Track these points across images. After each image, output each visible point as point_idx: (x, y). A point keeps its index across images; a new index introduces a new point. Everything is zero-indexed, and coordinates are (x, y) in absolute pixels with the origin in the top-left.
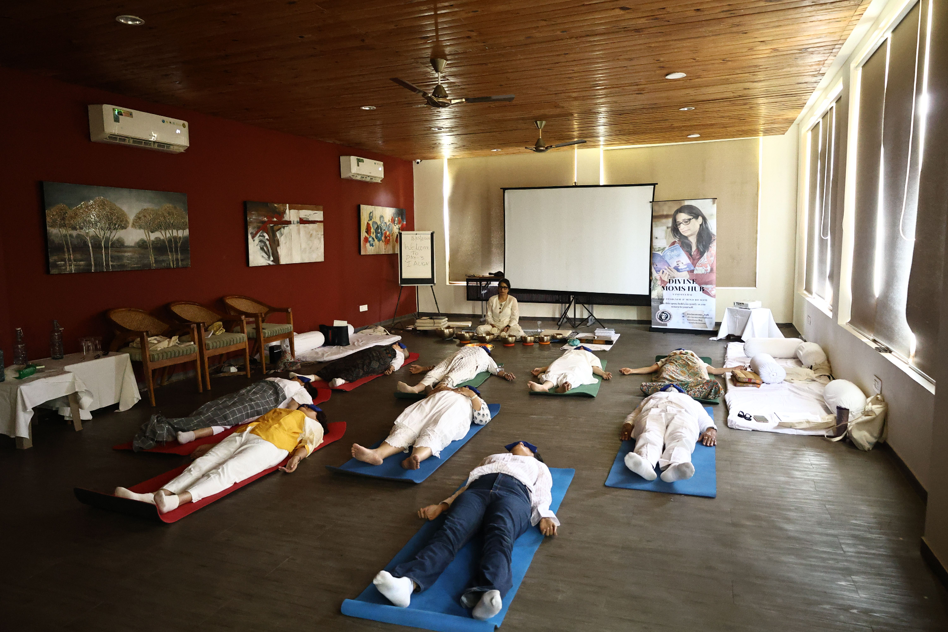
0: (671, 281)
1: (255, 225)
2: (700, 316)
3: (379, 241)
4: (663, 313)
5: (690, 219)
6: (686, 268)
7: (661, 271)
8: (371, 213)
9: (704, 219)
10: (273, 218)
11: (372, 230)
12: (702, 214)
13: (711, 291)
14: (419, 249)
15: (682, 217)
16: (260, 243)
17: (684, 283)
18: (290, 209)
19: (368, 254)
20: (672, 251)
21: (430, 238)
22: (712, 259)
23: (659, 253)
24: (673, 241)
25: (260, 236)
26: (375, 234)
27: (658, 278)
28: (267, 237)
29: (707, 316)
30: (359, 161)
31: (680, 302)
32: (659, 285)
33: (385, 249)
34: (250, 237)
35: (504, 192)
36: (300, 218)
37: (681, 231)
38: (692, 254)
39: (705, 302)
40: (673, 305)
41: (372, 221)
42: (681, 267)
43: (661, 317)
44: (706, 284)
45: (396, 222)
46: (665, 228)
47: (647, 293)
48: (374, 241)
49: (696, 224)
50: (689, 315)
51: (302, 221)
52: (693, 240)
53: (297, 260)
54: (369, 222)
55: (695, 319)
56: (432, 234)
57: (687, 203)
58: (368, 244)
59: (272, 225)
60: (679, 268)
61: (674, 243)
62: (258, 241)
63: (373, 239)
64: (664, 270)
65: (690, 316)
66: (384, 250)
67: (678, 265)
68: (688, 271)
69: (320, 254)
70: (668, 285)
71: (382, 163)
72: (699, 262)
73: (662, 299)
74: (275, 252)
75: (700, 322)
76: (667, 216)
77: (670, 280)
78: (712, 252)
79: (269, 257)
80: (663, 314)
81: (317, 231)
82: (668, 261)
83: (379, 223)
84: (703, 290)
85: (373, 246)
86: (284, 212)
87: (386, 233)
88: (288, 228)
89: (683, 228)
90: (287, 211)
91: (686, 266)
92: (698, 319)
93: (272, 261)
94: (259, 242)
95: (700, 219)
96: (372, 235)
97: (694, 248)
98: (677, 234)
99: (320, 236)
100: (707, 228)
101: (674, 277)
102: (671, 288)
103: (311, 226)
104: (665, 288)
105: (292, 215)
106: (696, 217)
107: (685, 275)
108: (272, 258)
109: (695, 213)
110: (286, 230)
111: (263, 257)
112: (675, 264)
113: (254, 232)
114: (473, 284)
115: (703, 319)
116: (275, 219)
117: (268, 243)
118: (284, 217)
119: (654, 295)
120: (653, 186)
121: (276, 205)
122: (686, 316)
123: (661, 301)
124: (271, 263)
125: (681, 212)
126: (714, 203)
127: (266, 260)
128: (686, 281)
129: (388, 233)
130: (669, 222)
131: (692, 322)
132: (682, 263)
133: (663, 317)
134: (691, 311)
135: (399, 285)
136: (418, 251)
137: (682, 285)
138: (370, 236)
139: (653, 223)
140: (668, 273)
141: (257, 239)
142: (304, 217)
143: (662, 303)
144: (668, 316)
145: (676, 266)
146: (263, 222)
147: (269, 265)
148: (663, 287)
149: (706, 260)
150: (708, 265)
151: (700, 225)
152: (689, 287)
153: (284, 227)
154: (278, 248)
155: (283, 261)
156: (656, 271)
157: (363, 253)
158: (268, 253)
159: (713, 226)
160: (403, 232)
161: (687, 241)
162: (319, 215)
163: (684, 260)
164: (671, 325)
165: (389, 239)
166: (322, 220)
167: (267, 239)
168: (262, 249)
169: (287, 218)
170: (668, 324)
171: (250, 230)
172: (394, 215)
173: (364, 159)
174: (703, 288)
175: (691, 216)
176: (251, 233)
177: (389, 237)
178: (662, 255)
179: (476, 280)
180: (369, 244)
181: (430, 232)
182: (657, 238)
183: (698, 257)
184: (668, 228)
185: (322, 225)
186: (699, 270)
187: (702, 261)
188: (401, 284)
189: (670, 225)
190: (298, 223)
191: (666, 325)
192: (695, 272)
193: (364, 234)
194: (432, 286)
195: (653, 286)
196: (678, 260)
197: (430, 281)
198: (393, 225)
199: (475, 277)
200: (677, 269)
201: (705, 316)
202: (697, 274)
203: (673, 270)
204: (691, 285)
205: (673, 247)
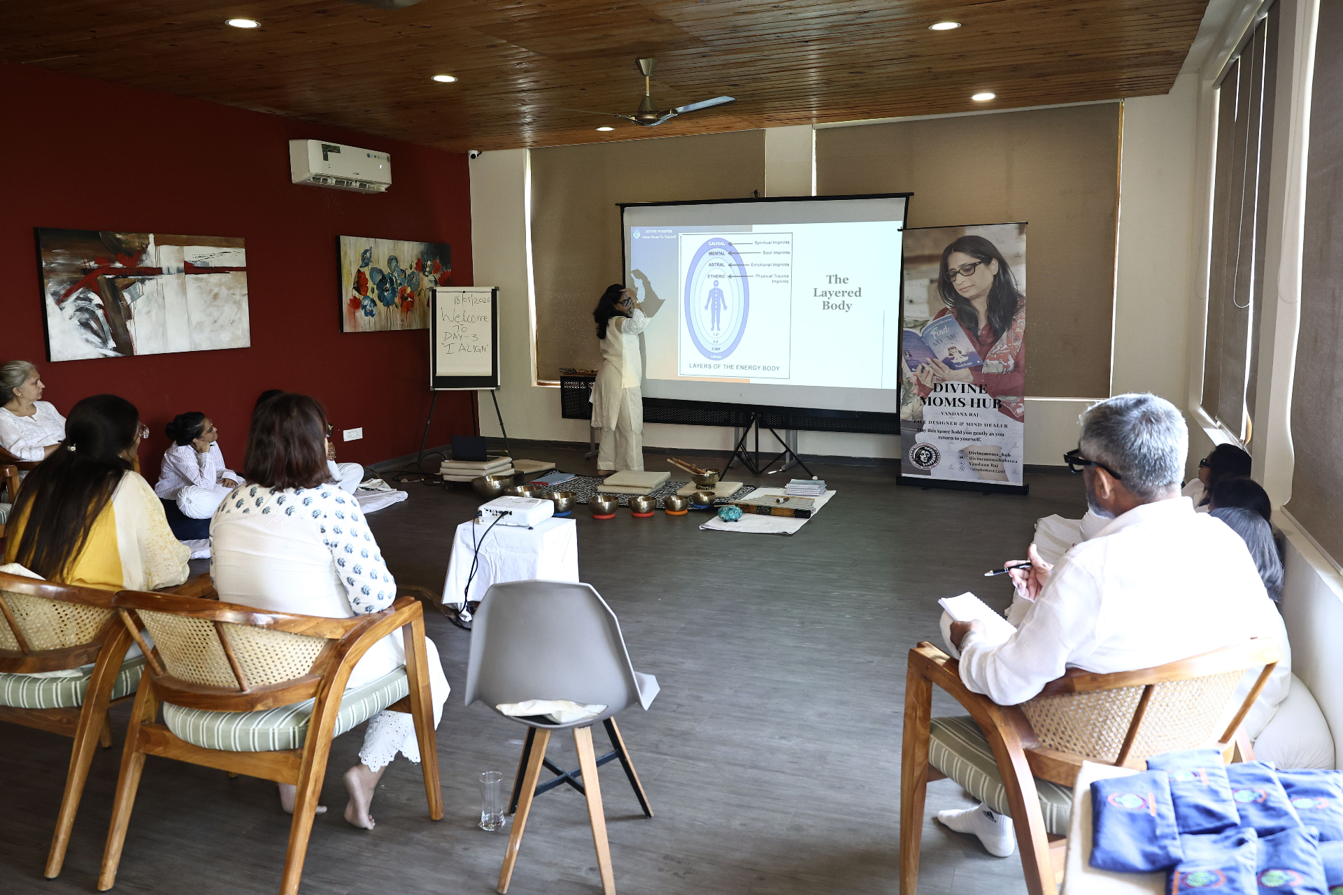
0: (938, 388)
1: (65, 276)
2: (993, 457)
3: (387, 304)
4: (923, 449)
5: (974, 265)
6: (966, 362)
7: (920, 367)
8: (366, 252)
9: (1003, 266)
10: (114, 263)
11: (370, 284)
12: (999, 253)
13: (1015, 409)
14: (470, 320)
15: (960, 259)
16: (78, 313)
17: (963, 392)
18: (157, 243)
19: (361, 330)
20: (941, 327)
21: (490, 299)
22: (1018, 344)
23: (916, 331)
24: (942, 308)
25: (78, 298)
26: (376, 291)
27: (914, 380)
28: (97, 300)
29: (1008, 458)
30: (326, 150)
31: (956, 428)
32: (914, 394)
33: (402, 321)
34: (50, 301)
35: (622, 212)
36: (186, 263)
37: (957, 288)
38: (979, 333)
39: (1003, 430)
40: (942, 435)
41: (370, 267)
42: (958, 359)
43: (918, 456)
44: (1007, 393)
45: (428, 269)
46: (926, 282)
47: (894, 411)
48: (375, 305)
49: (985, 275)
50: (972, 455)
51: (189, 269)
52: (981, 306)
53: (179, 343)
54: (362, 270)
55: (982, 462)
56: (494, 292)
57: (970, 232)
58: (360, 313)
59: (111, 277)
60: (954, 361)
61: (943, 312)
62: (74, 309)
63: (373, 301)
64: (923, 364)
65: (975, 456)
66: (399, 322)
67: (950, 355)
68: (971, 368)
69: (239, 333)
70: (932, 395)
71: (386, 155)
72: (993, 350)
73: (922, 423)
74: (121, 330)
75: (995, 469)
76: (929, 259)
77: (935, 384)
78: (1018, 330)
79: (105, 342)
80: (923, 452)
81: (229, 289)
82: (932, 347)
83: (386, 271)
84: (1000, 406)
85: (373, 316)
86: (144, 250)
87: (404, 290)
88: (153, 282)
89: (960, 282)
90: (151, 248)
91: (967, 358)
92: (989, 463)
93: (114, 349)
94: (77, 310)
95: (995, 265)
96: (369, 294)
97: (983, 323)
98: (950, 294)
99: (238, 297)
100: (1008, 283)
101: (944, 380)
102: (938, 401)
103: (215, 278)
104: (927, 401)
105: (161, 254)
106: (987, 261)
107: (965, 375)
108: (112, 344)
109: (984, 251)
110: (150, 285)
111: (87, 341)
112: (946, 354)
113: (63, 292)
114: (574, 385)
115: (999, 463)
116: (118, 265)
117: (100, 313)
118: (142, 261)
119: (906, 412)
120: (905, 199)
121: (118, 236)
122: (967, 456)
123: (918, 425)
124: (112, 354)
125: (957, 250)
126: (1021, 232)
127: (96, 346)
128: (966, 387)
129: (409, 290)
130: (934, 270)
131: (978, 467)
132: (960, 352)
133: (922, 458)
134: (977, 446)
135: (431, 389)
136: (466, 324)
137: (958, 395)
138: (366, 297)
139: (905, 272)
140: (932, 372)
141: (70, 305)
142: (195, 260)
143: (920, 430)
144: (933, 456)
145: (946, 358)
146: (86, 271)
147: (107, 358)
148: (922, 398)
149: (1006, 346)
150: (1011, 358)
151: (995, 276)
152: (972, 400)
153: (143, 282)
154: (128, 323)
155: (143, 346)
156: (911, 367)
157: (347, 328)
158: (101, 334)
159: (1020, 277)
160: (439, 289)
161: (969, 308)
162: (237, 256)
163: (964, 346)
164: (937, 473)
165: (412, 302)
166: (244, 265)
167: (99, 306)
168: (85, 325)
169: (150, 261)
170: (933, 470)
171: (51, 286)
172: (422, 256)
173: (342, 147)
174: (1000, 401)
175: (978, 258)
176: (54, 294)
177: (412, 298)
178: (921, 335)
179: (579, 380)
180: (363, 312)
181: (489, 289)
182: (911, 302)
183: (990, 340)
184: (932, 281)
185: (243, 277)
186: (993, 366)
187: (999, 348)
188: (434, 387)
189: (936, 276)
190: (179, 271)
191: (929, 473)
192: (985, 370)
193: (349, 293)
194: (492, 391)
195: (904, 396)
196: (951, 346)
197: (491, 381)
198: (421, 275)
199: (575, 372)
200: (949, 363)
201: (1003, 458)
202: (988, 375)
203: (943, 365)
204: (977, 396)
205: (942, 320)
